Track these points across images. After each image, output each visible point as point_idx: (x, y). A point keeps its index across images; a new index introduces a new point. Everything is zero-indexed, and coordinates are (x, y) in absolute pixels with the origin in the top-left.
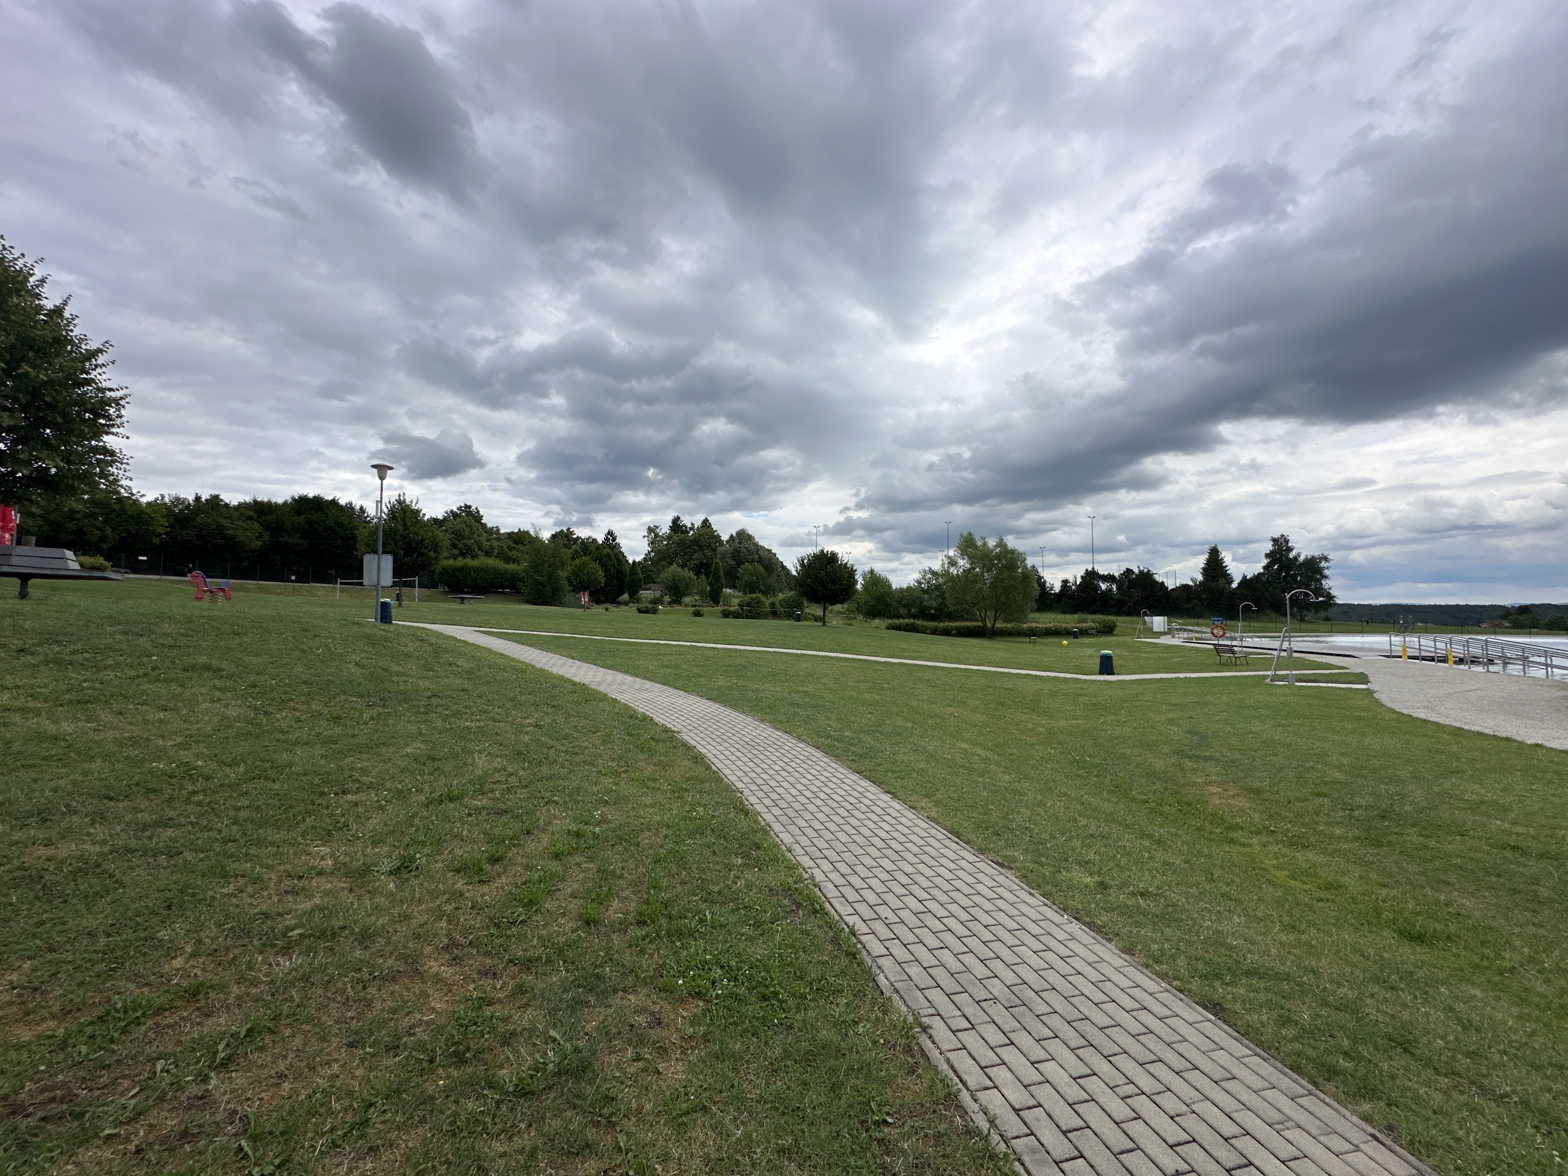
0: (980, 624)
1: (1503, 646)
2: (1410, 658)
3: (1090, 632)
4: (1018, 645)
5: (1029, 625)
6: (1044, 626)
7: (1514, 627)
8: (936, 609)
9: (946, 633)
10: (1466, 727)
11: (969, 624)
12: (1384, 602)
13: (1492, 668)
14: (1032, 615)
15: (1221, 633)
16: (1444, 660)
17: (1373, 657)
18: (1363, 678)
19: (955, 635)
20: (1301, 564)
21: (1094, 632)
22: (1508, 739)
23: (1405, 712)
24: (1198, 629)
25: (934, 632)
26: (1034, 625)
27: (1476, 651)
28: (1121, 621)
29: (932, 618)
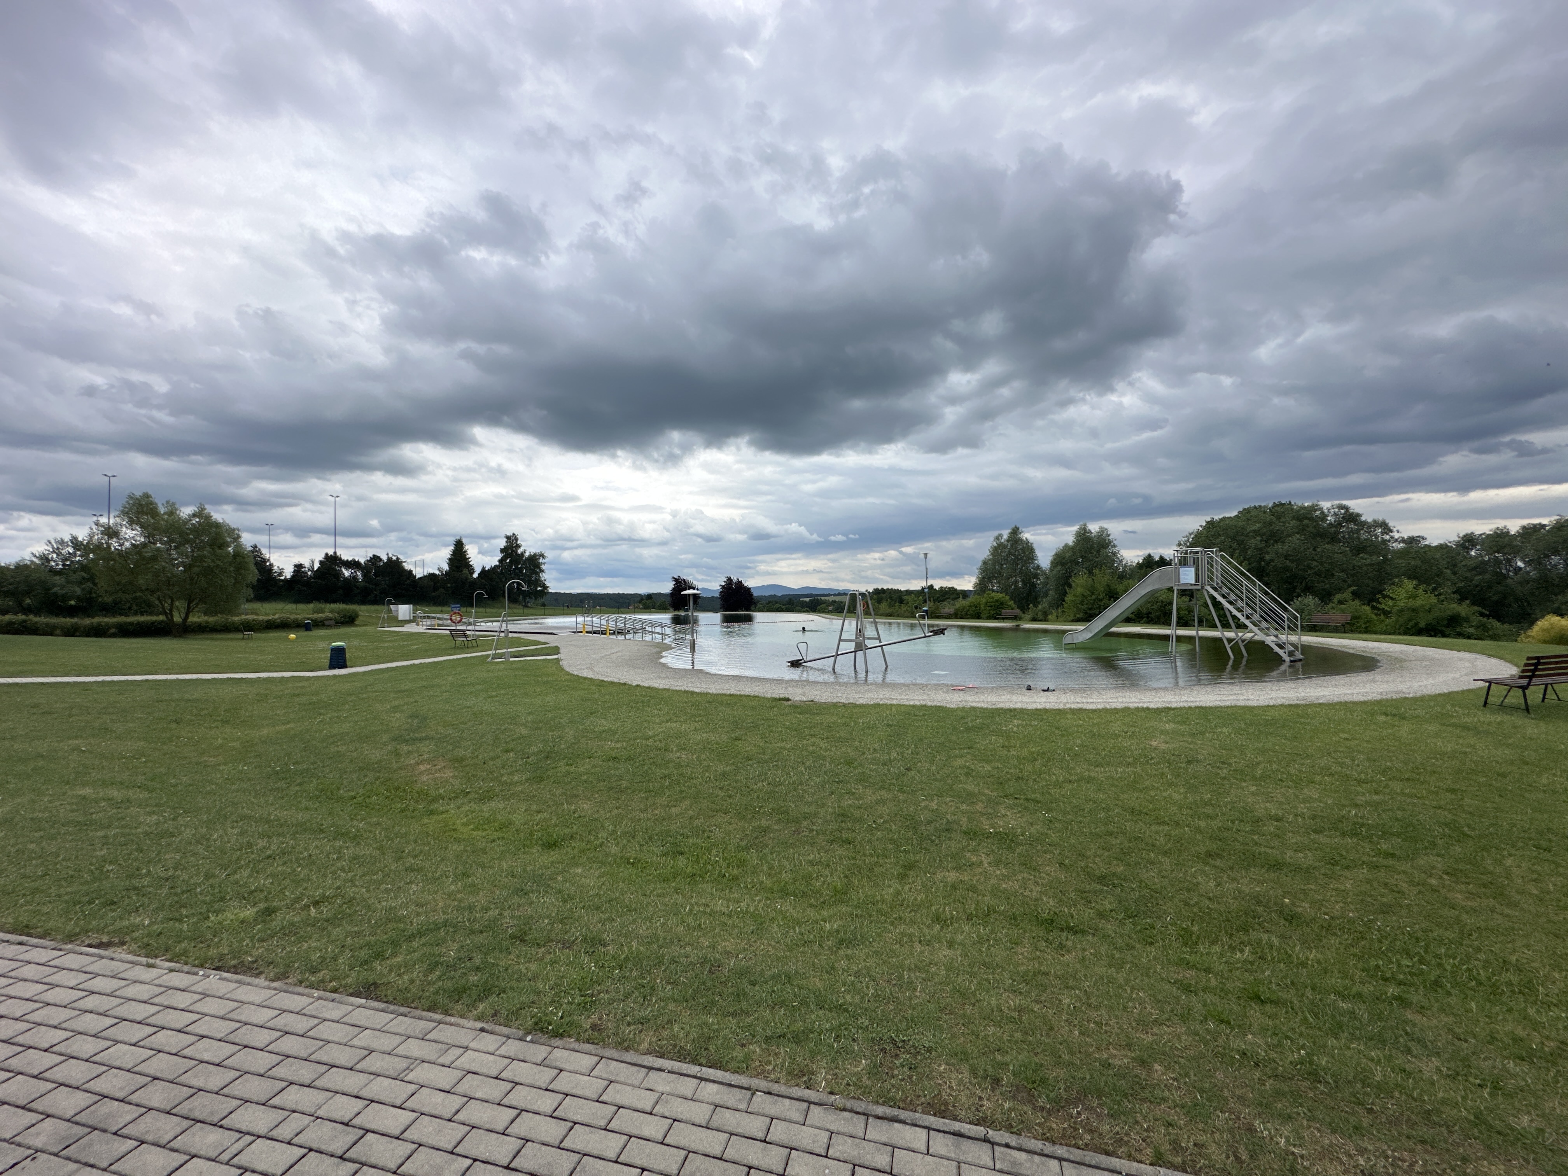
0: (161, 618)
1: (634, 621)
2: (587, 632)
3: (326, 623)
4: (224, 643)
5: (243, 617)
6: (265, 618)
7: (645, 608)
8: (79, 599)
9: (98, 632)
10: (606, 679)
11: (142, 619)
12: (579, 592)
13: (627, 636)
14: (249, 606)
15: (459, 619)
16: (603, 633)
17: (565, 633)
18: (556, 650)
19: (114, 636)
20: (527, 559)
21: (332, 622)
22: (625, 684)
23: (575, 673)
24: (438, 615)
25: (71, 632)
26: (250, 617)
27: (621, 625)
28: (363, 611)
29: (72, 612)
